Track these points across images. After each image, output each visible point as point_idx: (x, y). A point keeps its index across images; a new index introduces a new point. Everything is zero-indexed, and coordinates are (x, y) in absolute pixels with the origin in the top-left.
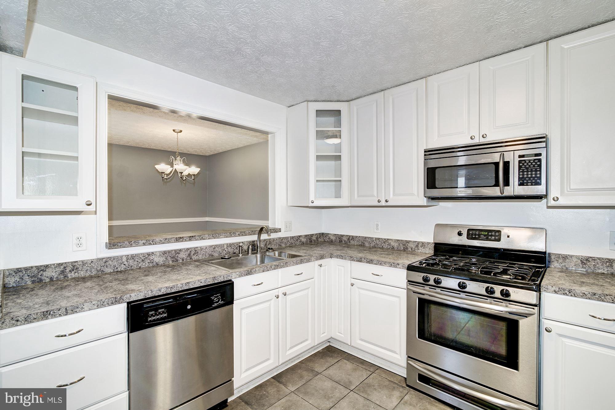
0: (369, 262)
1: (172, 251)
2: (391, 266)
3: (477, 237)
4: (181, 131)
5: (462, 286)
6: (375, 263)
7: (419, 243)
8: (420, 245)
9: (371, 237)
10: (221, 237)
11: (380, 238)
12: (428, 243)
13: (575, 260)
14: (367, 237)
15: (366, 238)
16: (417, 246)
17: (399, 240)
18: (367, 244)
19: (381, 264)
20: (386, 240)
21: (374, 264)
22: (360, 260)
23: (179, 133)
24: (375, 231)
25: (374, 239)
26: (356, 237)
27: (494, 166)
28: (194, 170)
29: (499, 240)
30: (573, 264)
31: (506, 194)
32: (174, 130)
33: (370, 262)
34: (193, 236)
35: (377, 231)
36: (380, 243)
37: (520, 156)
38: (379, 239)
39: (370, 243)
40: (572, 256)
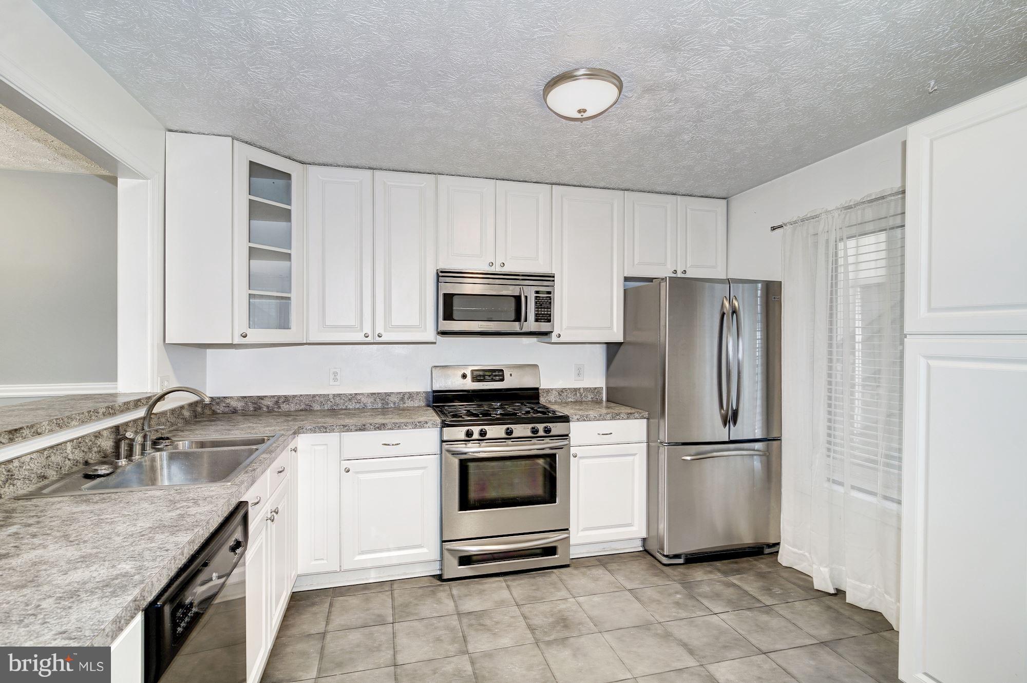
0: (378, 428)
2: (415, 427)
3: (482, 378)
5: (509, 432)
6: (390, 427)
7: (404, 394)
8: (406, 396)
9: (324, 395)
11: (341, 394)
12: (418, 393)
13: (554, 392)
14: (317, 395)
15: (314, 396)
16: (402, 399)
17: (374, 394)
18: (316, 407)
19: (399, 428)
20: (353, 397)
21: (388, 429)
22: (363, 428)
24: (332, 383)
25: (331, 397)
26: (294, 396)
27: (513, 299)
29: (502, 380)
30: (553, 397)
31: (524, 330)
33: (381, 427)
35: (335, 383)
36: (342, 401)
37: (537, 292)
38: (339, 395)
39: (321, 404)
40: (552, 390)
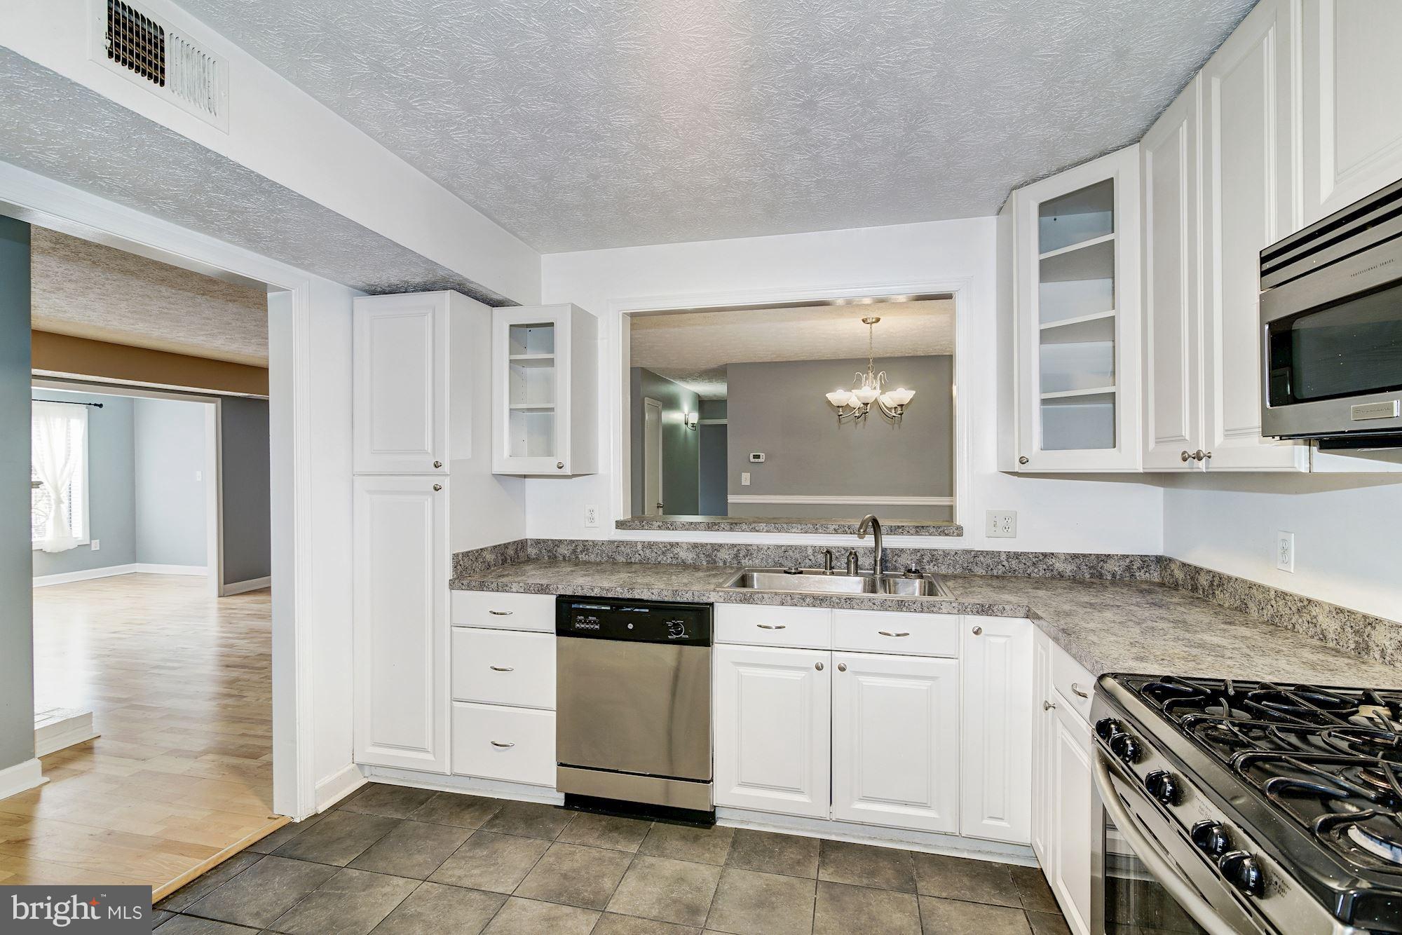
1: (707, 544)
4: (878, 320)
10: (794, 530)
23: (874, 325)
28: (903, 394)
32: (864, 321)
34: (736, 524)
